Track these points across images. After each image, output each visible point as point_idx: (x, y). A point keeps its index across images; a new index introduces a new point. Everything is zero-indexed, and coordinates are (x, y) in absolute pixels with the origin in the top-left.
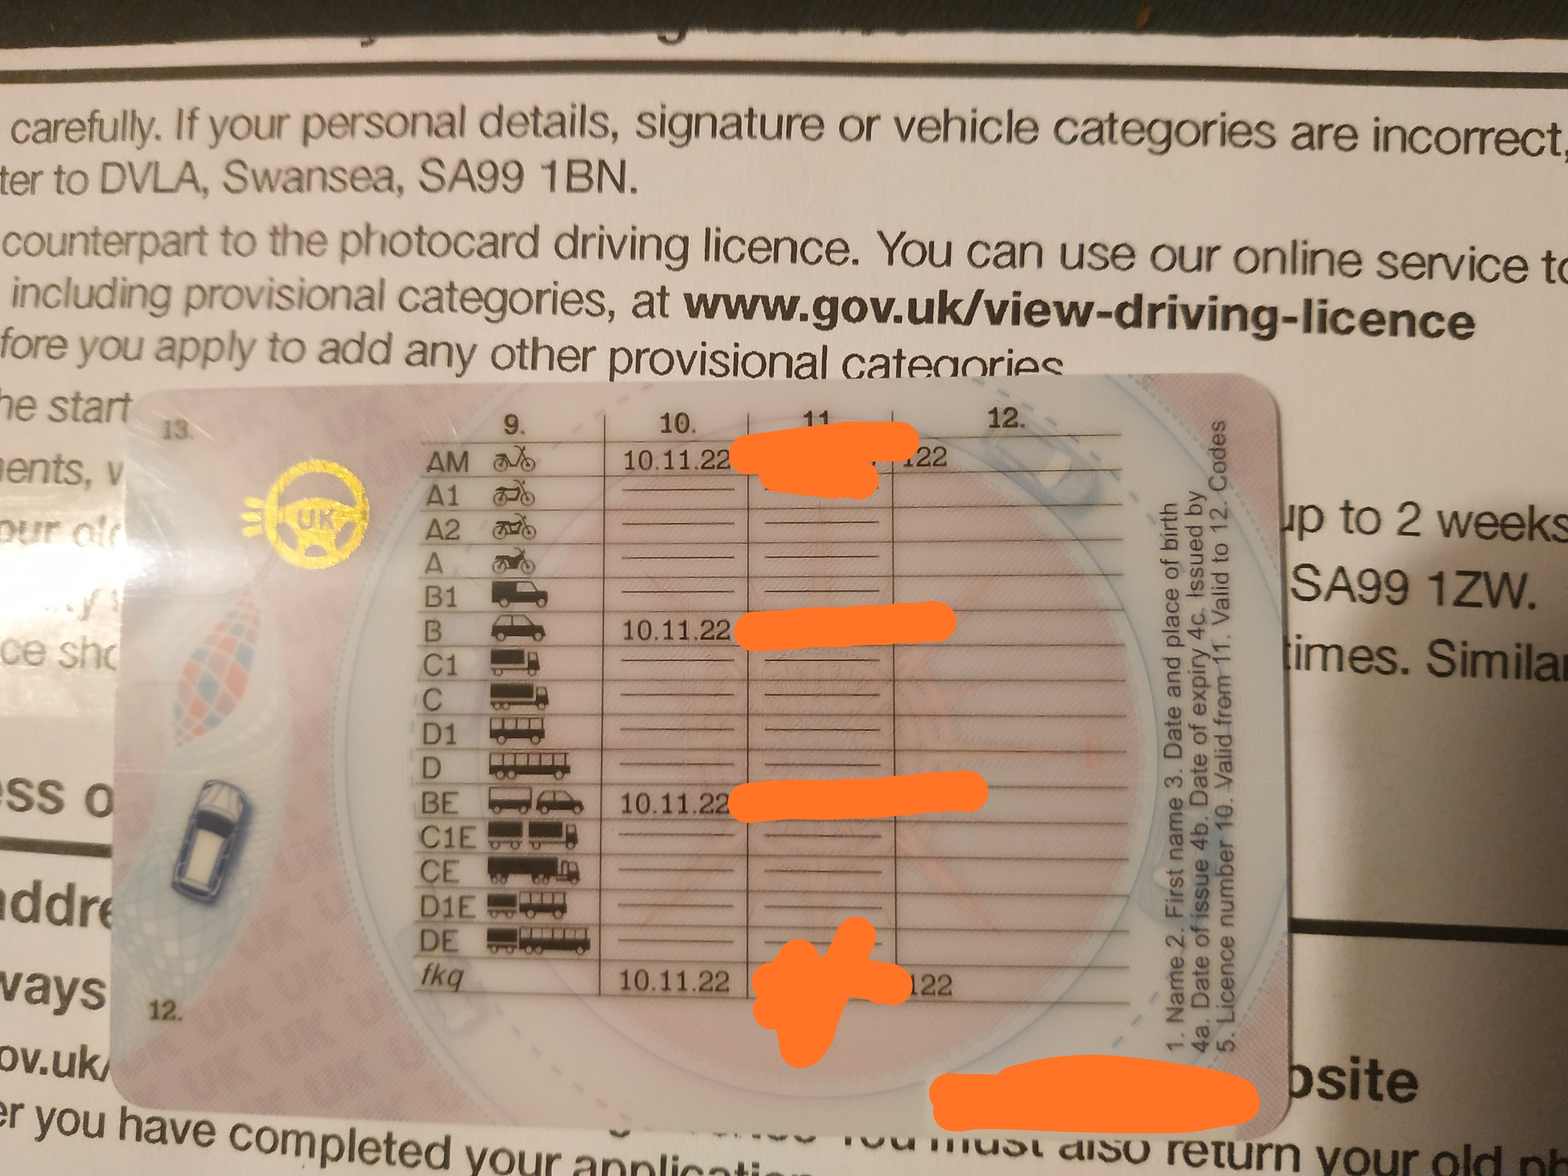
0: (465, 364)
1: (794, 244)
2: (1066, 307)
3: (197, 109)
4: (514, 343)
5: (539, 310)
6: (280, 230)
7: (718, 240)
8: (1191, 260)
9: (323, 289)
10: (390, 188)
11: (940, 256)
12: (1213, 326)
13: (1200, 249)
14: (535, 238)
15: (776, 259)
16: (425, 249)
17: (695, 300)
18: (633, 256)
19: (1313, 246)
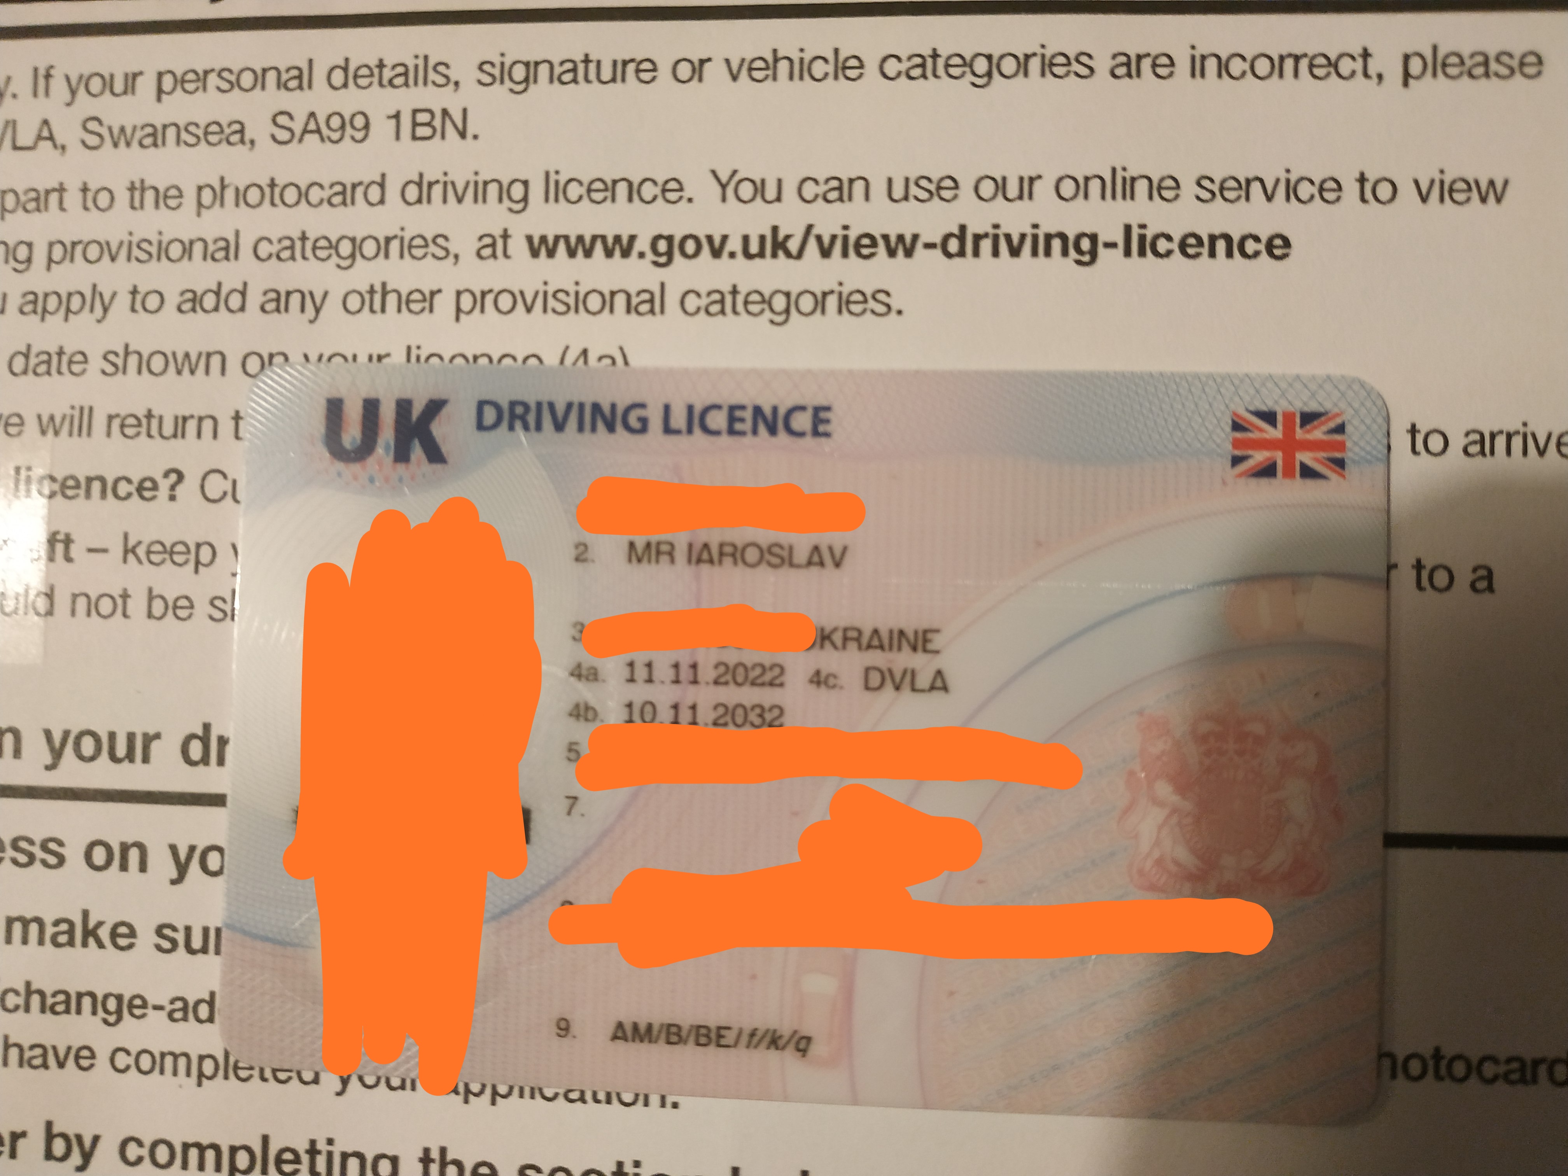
0: (318, 311)
1: (630, 184)
2: (893, 240)
3: (52, 67)
4: (364, 288)
5: (387, 256)
6: (138, 185)
7: (557, 183)
8: (1013, 190)
9: (181, 242)
10: (242, 141)
11: (771, 194)
12: (1035, 253)
13: (1021, 179)
14: (382, 185)
15: (613, 200)
16: (277, 200)
17: (536, 241)
18: (476, 200)
19: (1132, 172)
